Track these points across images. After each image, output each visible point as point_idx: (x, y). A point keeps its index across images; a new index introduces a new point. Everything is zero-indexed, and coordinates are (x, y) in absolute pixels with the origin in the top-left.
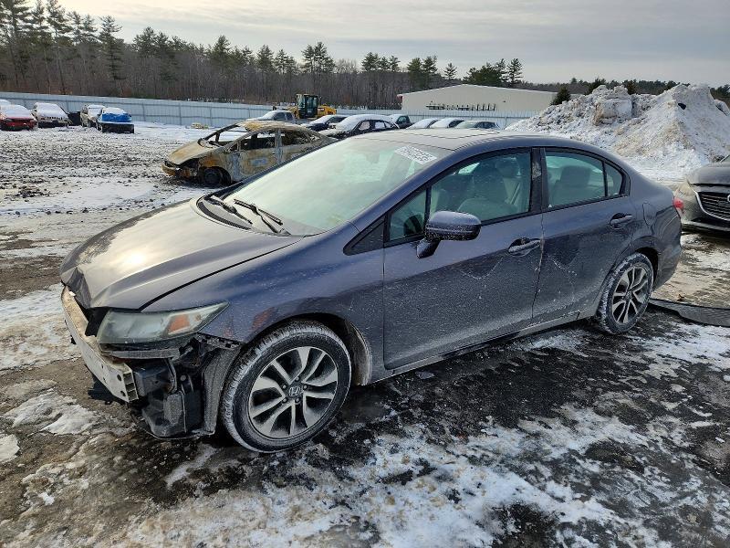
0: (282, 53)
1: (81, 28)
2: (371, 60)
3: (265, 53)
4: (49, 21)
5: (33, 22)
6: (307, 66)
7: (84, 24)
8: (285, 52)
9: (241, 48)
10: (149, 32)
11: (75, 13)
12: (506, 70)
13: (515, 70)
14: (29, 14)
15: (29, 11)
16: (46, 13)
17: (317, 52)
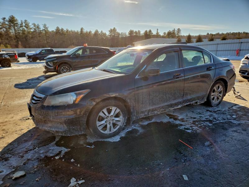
3: (97, 32)
5: (20, 27)
6: (110, 35)
7: (37, 26)
10: (58, 28)
11: (34, 24)
12: (176, 32)
13: (179, 32)
14: (19, 25)
15: (19, 24)
16: (24, 24)
17: (113, 30)
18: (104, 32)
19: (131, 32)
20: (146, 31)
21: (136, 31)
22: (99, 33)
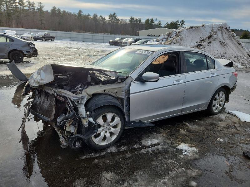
0: (101, 16)
1: (31, 6)
2: (132, 19)
3: (95, 16)
4: (19, 3)
5: (13, 3)
6: (110, 21)
7: (32, 4)
8: (102, 15)
9: (87, 14)
10: (54, 8)
11: (29, 1)
12: (179, 23)
13: (182, 24)
16: (18, 1)
17: (113, 16)
20: (148, 20)
21: (137, 19)
22: (98, 17)
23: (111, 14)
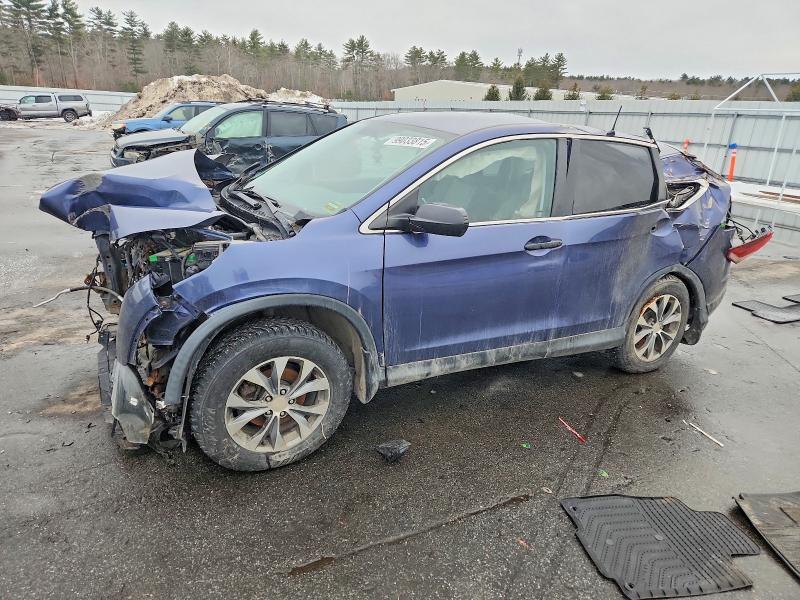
0: (320, 47)
1: (103, 23)
3: (304, 46)
4: (64, 17)
6: (348, 59)
7: (106, 19)
8: (324, 45)
9: (277, 42)
10: (173, 26)
11: (97, 9)
13: (560, 66)
14: (44, 11)
15: (45, 8)
16: (61, 11)
17: (358, 46)
18: (327, 48)
19: (416, 55)
20: (463, 55)
21: (431, 53)
22: (313, 49)
23: (352, 42)
